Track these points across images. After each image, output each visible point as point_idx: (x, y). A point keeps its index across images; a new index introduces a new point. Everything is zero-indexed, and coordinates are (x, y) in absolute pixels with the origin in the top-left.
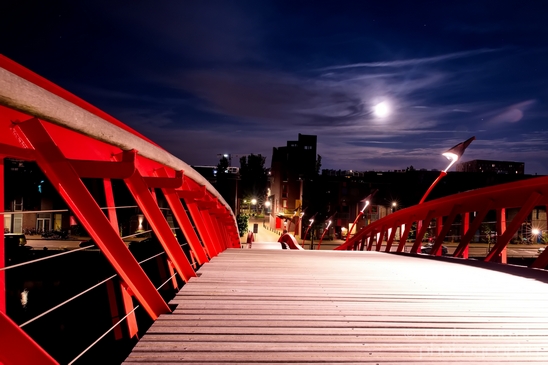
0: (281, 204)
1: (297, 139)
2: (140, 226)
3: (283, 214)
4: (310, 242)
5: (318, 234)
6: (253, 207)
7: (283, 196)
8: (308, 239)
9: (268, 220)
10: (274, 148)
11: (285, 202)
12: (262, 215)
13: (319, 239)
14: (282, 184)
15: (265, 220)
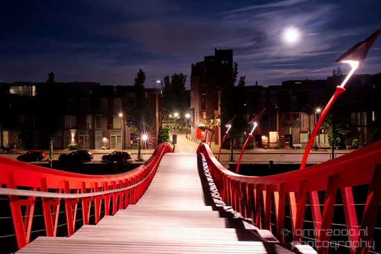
0: (201, 115)
1: (214, 55)
2: (73, 140)
3: (203, 125)
4: (230, 151)
5: (238, 142)
6: (178, 121)
7: (203, 108)
8: (228, 148)
9: (190, 132)
10: (193, 65)
11: (205, 114)
12: (186, 127)
13: (238, 147)
14: (201, 97)
15: (188, 132)
